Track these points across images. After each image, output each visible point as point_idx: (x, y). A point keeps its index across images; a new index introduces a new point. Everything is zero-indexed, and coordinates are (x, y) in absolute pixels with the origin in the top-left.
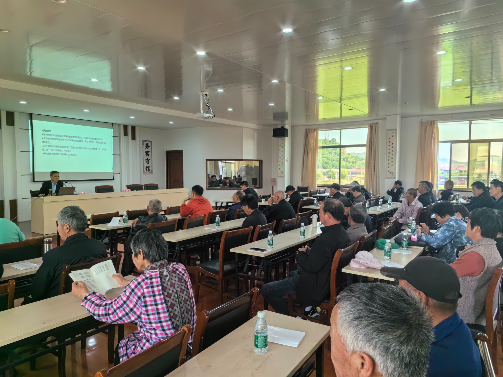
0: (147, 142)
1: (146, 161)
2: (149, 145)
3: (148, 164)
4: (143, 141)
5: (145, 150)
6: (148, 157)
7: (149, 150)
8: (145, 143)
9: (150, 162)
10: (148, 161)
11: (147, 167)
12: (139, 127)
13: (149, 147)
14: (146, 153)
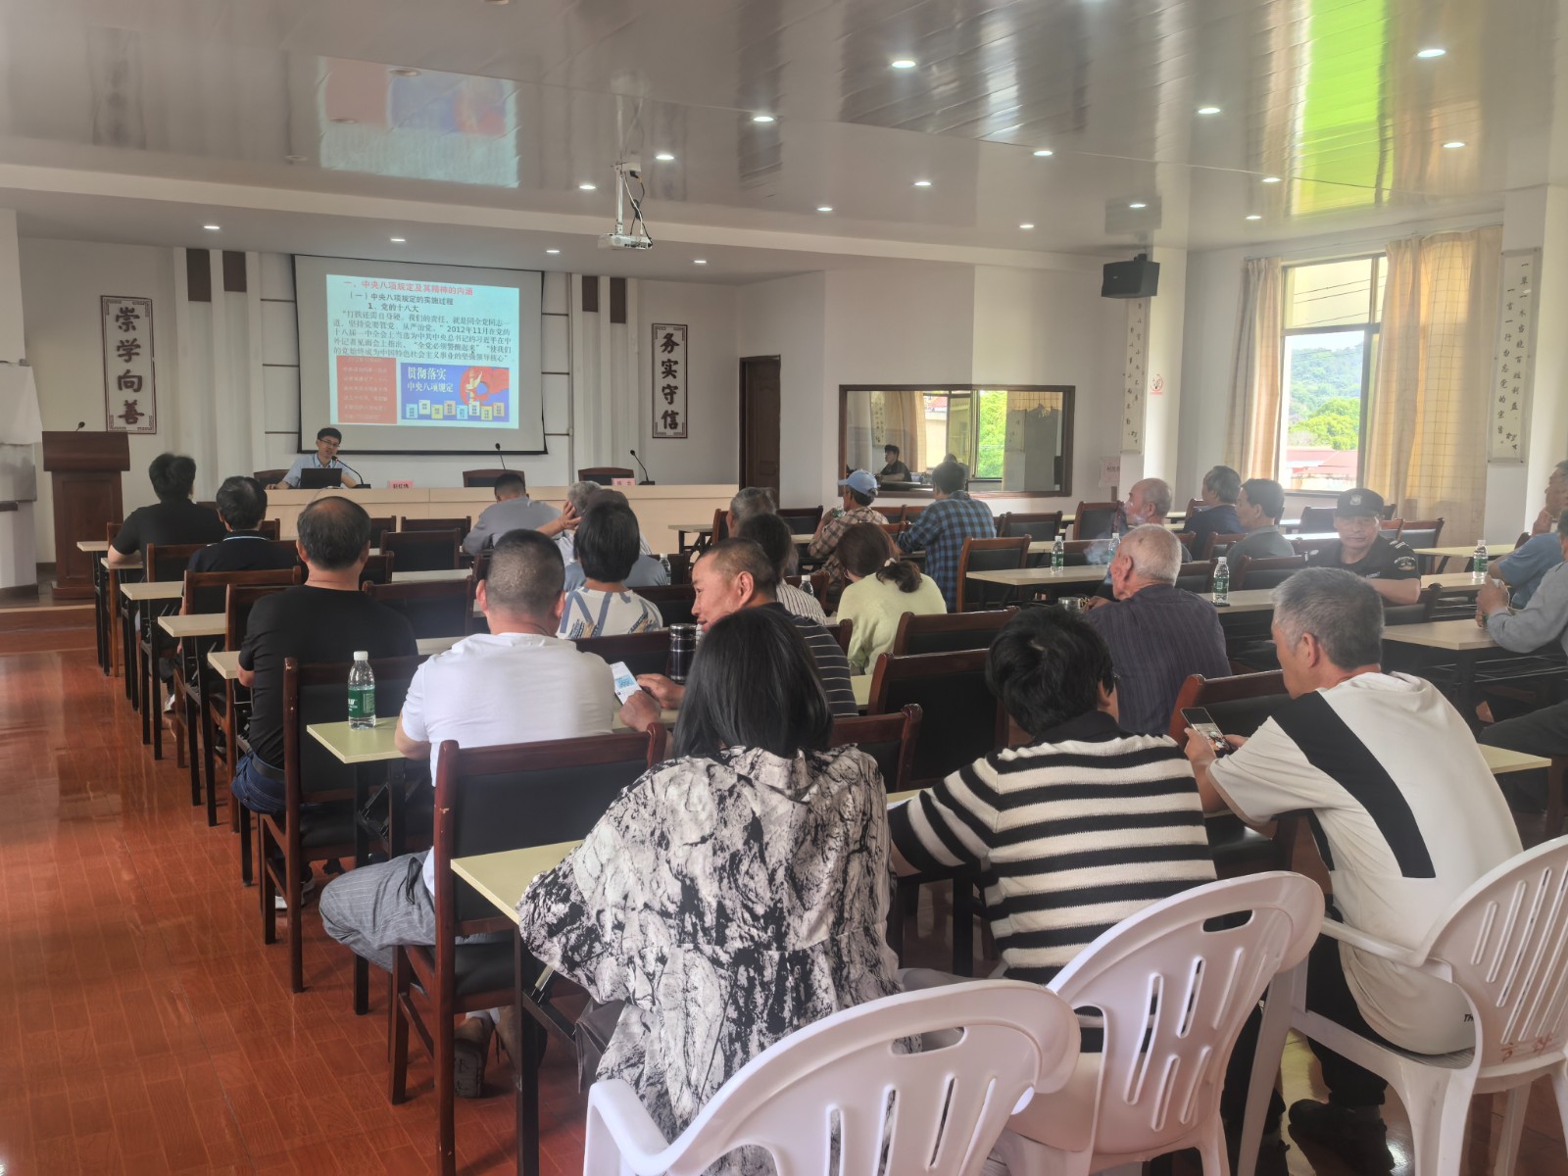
0: (670, 330)
1: (666, 394)
2: (677, 337)
3: (671, 403)
4: (655, 328)
5: (662, 356)
6: (670, 380)
7: (677, 354)
8: (661, 334)
9: (679, 397)
10: (672, 394)
11: (666, 415)
12: (640, 278)
13: (678, 345)
14: (663, 365)
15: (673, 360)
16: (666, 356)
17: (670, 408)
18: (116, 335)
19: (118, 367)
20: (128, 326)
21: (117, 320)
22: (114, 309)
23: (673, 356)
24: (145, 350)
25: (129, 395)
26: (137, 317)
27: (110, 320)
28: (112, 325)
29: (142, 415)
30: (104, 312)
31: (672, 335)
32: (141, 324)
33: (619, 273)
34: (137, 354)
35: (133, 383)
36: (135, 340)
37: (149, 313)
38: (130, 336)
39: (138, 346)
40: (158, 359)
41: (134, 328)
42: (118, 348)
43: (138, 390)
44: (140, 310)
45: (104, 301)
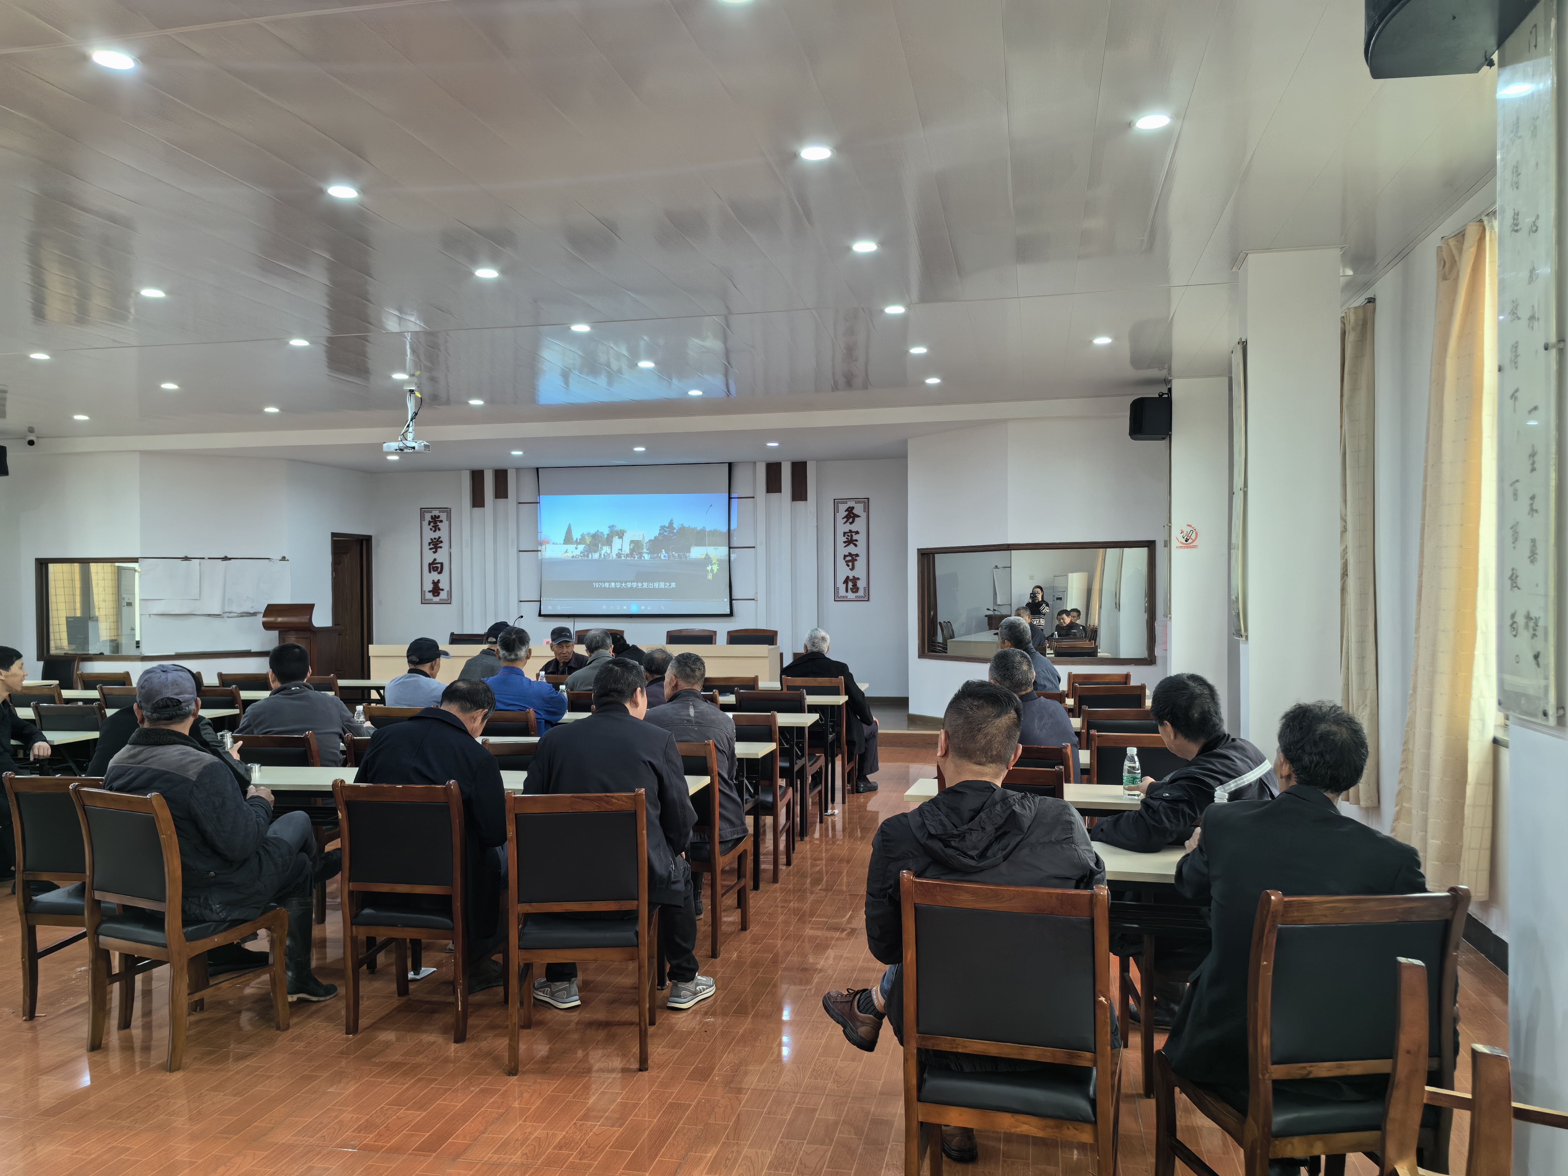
0: (851, 504)
1: (846, 562)
2: (859, 509)
3: (852, 569)
4: (836, 502)
5: (843, 527)
6: (851, 549)
7: (859, 525)
8: (843, 508)
9: (861, 563)
10: (853, 561)
11: (846, 581)
12: (820, 461)
13: (858, 516)
14: (844, 536)
15: (854, 530)
16: (847, 527)
17: (851, 574)
18: (429, 535)
19: (429, 557)
20: (436, 528)
21: (429, 525)
22: (428, 517)
23: (854, 527)
24: (445, 545)
25: (435, 576)
26: (441, 521)
27: (425, 523)
28: (427, 528)
29: (443, 590)
30: (422, 518)
31: (853, 508)
32: (443, 526)
33: (799, 458)
34: (441, 547)
35: (437, 568)
36: (440, 537)
37: (449, 518)
38: (436, 535)
39: (441, 542)
40: (453, 551)
41: (439, 529)
42: (430, 544)
43: (440, 573)
44: (443, 516)
45: (423, 511)
